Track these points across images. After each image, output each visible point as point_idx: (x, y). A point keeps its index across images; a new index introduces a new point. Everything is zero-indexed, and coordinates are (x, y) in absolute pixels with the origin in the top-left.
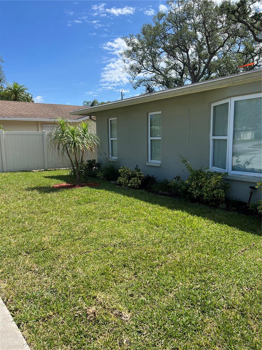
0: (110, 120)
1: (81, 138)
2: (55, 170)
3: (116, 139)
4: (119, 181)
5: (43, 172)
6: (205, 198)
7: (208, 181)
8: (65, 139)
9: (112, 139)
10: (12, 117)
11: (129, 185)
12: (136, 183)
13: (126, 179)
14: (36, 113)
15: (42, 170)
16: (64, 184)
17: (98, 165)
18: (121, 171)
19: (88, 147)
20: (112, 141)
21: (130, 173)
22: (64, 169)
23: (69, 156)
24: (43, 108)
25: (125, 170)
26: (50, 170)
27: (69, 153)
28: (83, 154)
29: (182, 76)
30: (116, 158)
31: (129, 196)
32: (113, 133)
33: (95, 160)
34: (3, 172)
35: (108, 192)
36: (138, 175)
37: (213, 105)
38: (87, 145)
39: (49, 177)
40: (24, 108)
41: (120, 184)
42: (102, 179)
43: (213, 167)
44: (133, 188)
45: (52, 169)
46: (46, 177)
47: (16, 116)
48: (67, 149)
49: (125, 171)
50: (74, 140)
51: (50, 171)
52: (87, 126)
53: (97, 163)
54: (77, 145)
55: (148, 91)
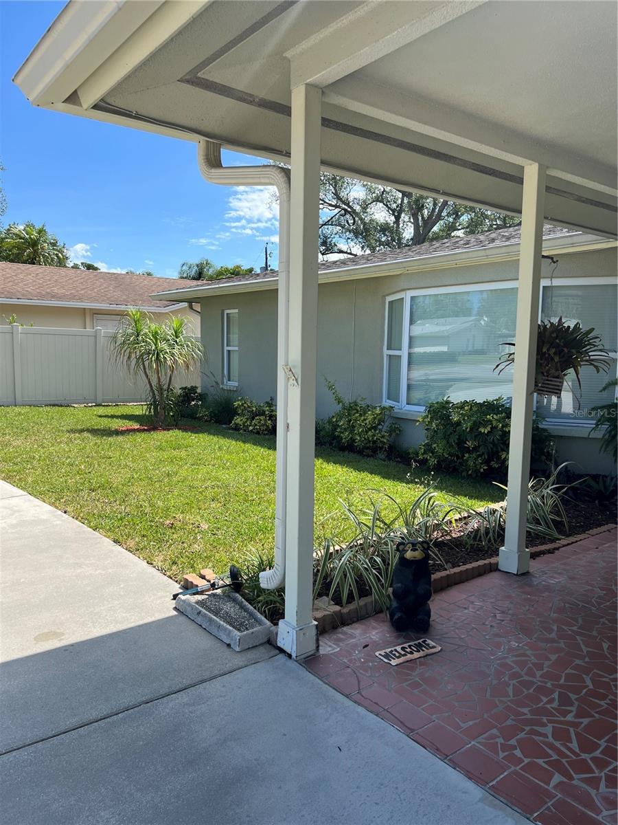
0: (227, 314)
1: (170, 345)
2: (117, 405)
3: (236, 348)
4: (235, 423)
5: (94, 408)
6: (356, 444)
7: (362, 418)
8: (142, 346)
9: (229, 348)
10: (35, 298)
11: (251, 428)
12: (263, 425)
13: (247, 419)
14: (83, 292)
15: (90, 405)
16: (136, 426)
17: (202, 397)
18: (238, 405)
19: (180, 361)
20: (229, 351)
21: (254, 409)
22: (135, 404)
23: (147, 376)
24: (96, 280)
25: (245, 403)
26: (107, 406)
27: (147, 370)
28: (172, 372)
29: (398, 218)
30: (236, 384)
31: (244, 442)
32: (231, 336)
33: (196, 387)
34: (16, 406)
35: (211, 437)
36: (267, 413)
37: (389, 299)
38: (179, 358)
39: (106, 416)
40: (56, 281)
41: (237, 428)
42: (206, 421)
43: (388, 401)
44: (258, 433)
45: (110, 404)
46: (100, 416)
47: (42, 297)
48: (143, 364)
49: (245, 405)
50: (156, 348)
51: (106, 408)
52: (181, 324)
53: (199, 394)
54: (162, 356)
55: (324, 248)
